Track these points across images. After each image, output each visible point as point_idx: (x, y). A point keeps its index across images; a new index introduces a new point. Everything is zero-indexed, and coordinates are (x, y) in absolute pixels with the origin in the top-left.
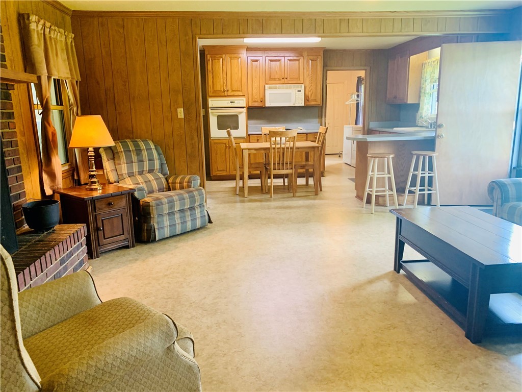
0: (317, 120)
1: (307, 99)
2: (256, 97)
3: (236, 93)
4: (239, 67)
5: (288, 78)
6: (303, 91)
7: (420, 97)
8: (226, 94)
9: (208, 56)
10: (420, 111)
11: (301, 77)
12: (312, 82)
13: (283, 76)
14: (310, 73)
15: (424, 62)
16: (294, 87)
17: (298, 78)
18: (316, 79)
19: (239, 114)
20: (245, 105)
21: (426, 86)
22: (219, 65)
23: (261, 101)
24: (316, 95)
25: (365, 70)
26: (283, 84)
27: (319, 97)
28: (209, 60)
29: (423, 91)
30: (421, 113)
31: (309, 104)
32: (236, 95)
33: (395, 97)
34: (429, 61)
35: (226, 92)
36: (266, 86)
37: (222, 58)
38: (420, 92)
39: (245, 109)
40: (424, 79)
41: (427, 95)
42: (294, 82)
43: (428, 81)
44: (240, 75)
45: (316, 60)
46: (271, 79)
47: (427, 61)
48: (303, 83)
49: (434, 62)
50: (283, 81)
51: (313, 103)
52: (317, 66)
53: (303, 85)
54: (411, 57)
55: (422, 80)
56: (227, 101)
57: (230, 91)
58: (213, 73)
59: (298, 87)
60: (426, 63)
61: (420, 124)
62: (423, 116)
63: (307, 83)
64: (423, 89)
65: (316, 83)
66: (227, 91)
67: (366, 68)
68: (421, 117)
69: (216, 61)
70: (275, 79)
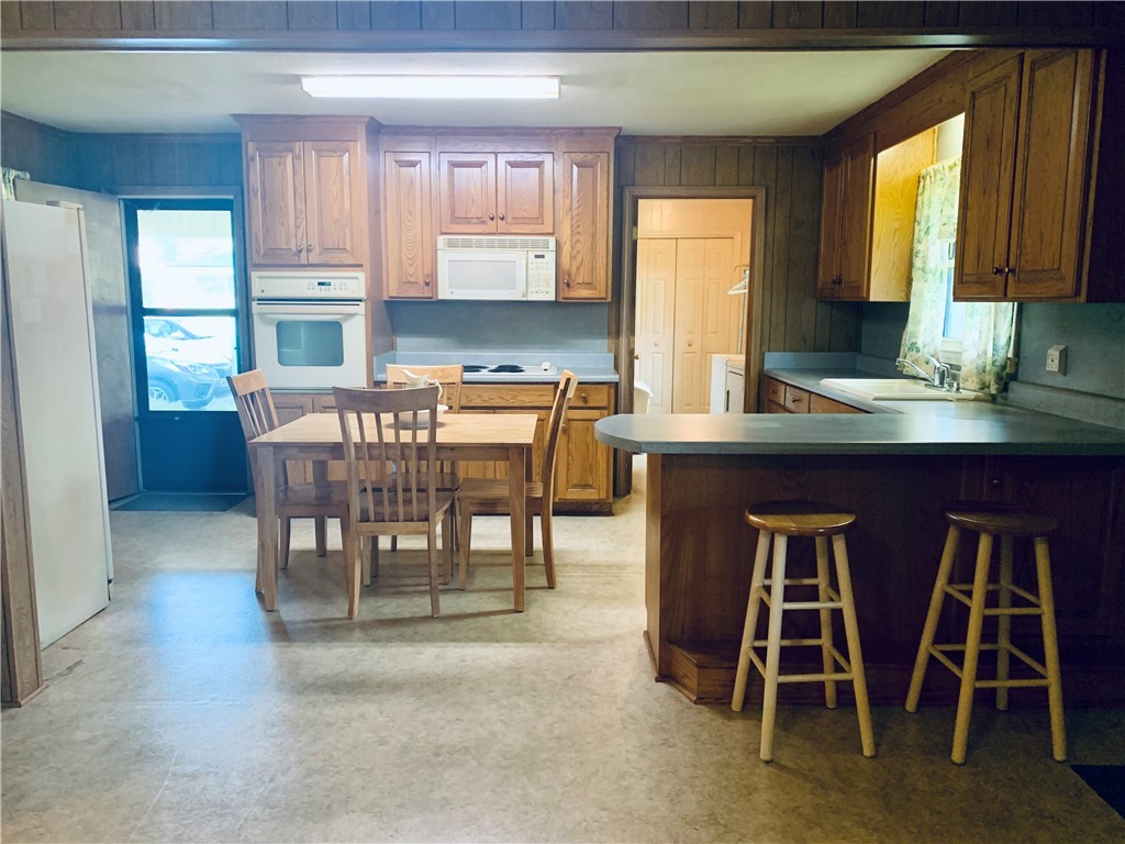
0: (606, 341)
1: (563, 279)
2: (411, 270)
3: (336, 258)
4: (342, 181)
5: (509, 219)
6: (551, 257)
7: (909, 281)
8: (304, 261)
9: (251, 145)
10: (910, 327)
11: (548, 215)
12: (580, 230)
13: (492, 212)
14: (575, 205)
15: (923, 172)
16: (525, 245)
17: (539, 219)
18: (594, 222)
19: (345, 320)
20: (362, 294)
21: (928, 249)
22: (284, 171)
23: (427, 284)
24: (593, 270)
25: (753, 197)
26: (494, 234)
27: (603, 274)
28: (253, 159)
29: (918, 263)
30: (913, 335)
31: (572, 295)
32: (334, 262)
33: (838, 282)
34: (936, 167)
35: (304, 254)
36: (441, 240)
37: (292, 151)
38: (911, 265)
39: (362, 304)
40: (923, 223)
41: (929, 276)
42: (527, 228)
43: (934, 231)
44: (347, 203)
45: (592, 166)
46: (455, 219)
47: (930, 169)
48: (553, 234)
49: (951, 168)
50: (491, 226)
51: (584, 293)
52: (595, 180)
53: (552, 241)
54: (880, 156)
55: (917, 227)
56: (308, 281)
57: (317, 250)
58: (264, 199)
59: (535, 246)
60: (928, 173)
61: (908, 370)
62: (920, 345)
63: (565, 233)
64: (920, 255)
65: (594, 235)
66: (309, 251)
67: (752, 191)
68: (913, 346)
69: (275, 161)
70: (467, 220)
